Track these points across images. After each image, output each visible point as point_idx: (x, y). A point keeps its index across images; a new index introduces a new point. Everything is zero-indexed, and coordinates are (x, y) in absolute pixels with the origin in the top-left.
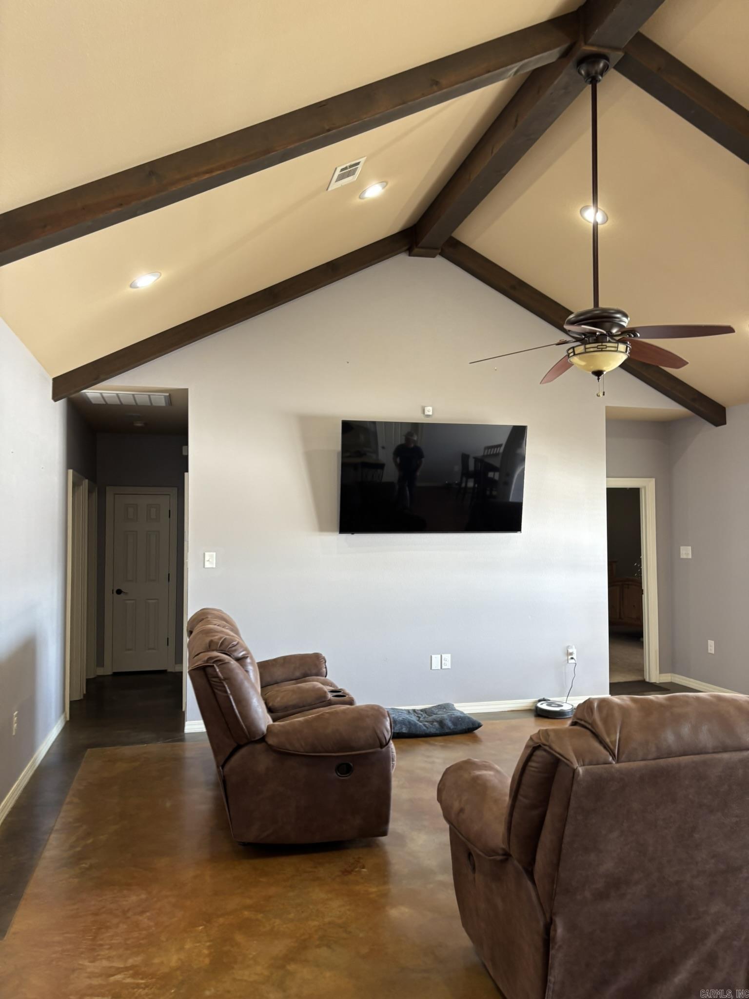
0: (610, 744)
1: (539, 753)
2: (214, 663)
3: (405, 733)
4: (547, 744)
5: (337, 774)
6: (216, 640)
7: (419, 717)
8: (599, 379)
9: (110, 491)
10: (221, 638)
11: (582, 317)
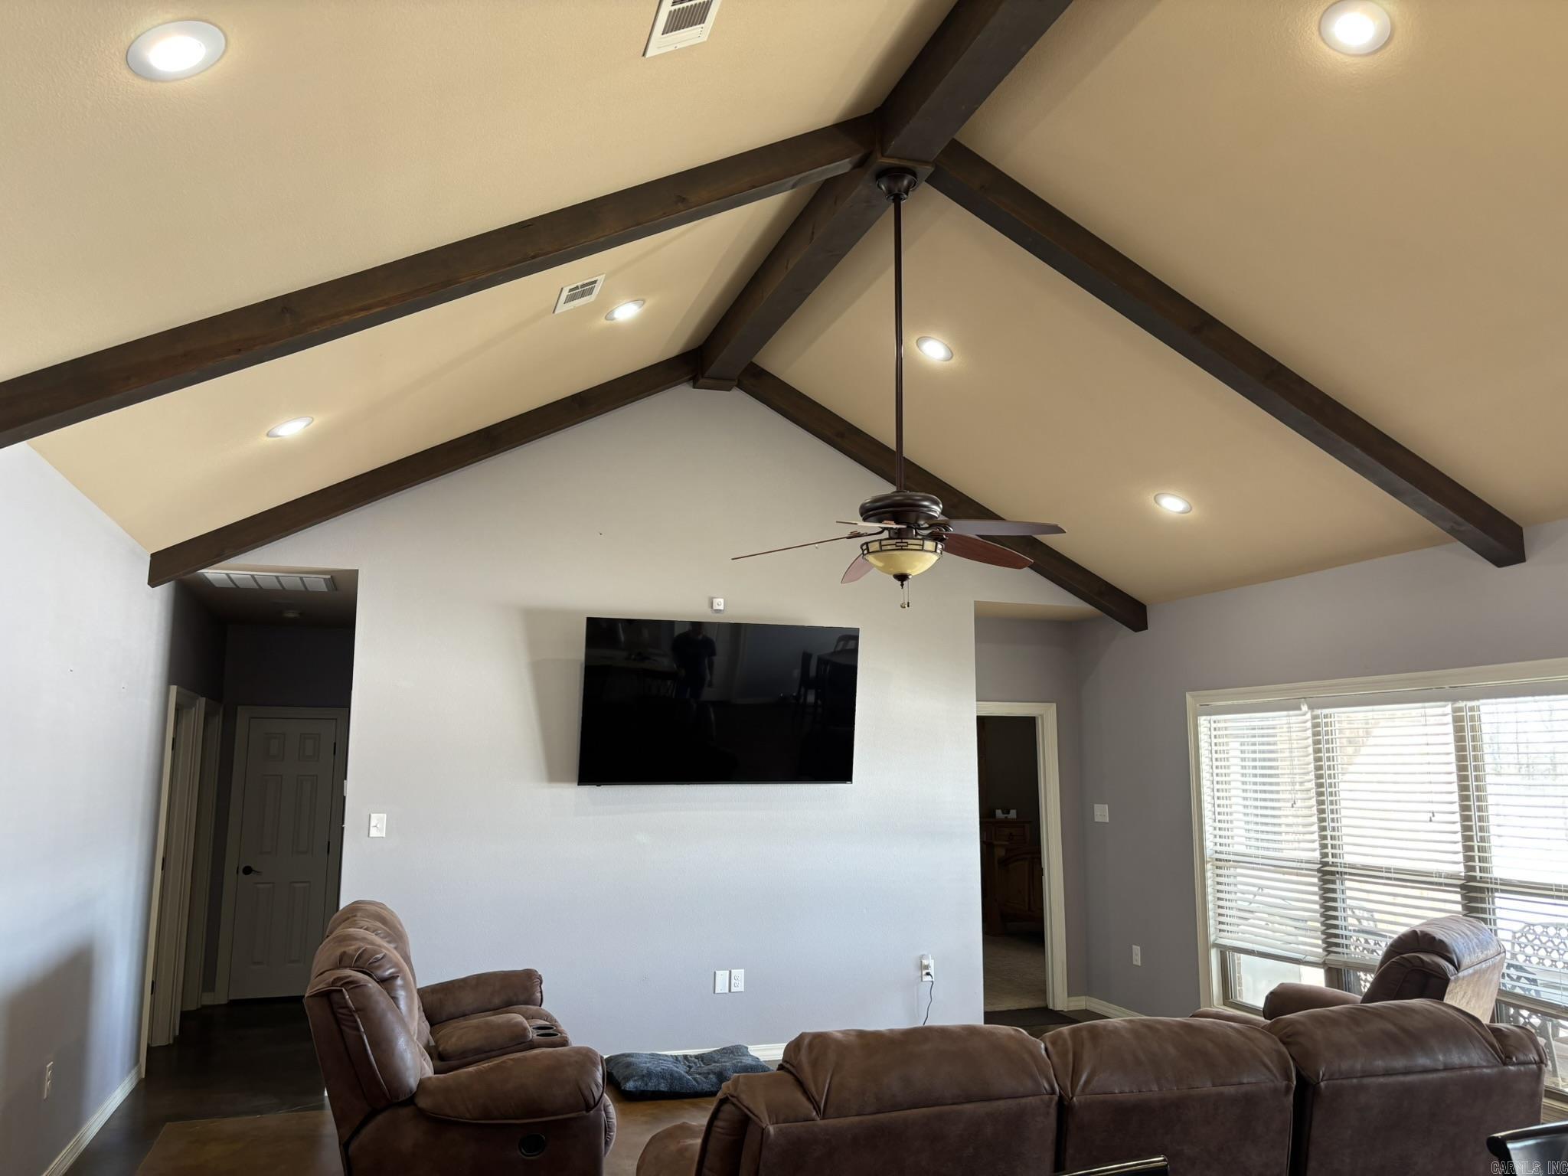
0: (815, 1094)
1: (727, 1108)
2: (342, 986)
3: (663, 1092)
4: (735, 1095)
5: (521, 1151)
6: (350, 952)
7: (690, 1067)
8: (902, 585)
9: (243, 714)
10: (359, 948)
11: (878, 504)
